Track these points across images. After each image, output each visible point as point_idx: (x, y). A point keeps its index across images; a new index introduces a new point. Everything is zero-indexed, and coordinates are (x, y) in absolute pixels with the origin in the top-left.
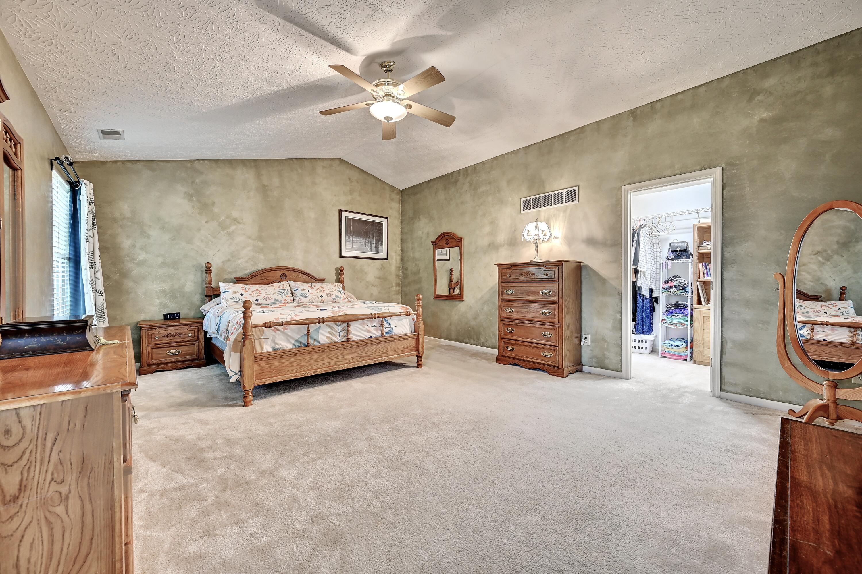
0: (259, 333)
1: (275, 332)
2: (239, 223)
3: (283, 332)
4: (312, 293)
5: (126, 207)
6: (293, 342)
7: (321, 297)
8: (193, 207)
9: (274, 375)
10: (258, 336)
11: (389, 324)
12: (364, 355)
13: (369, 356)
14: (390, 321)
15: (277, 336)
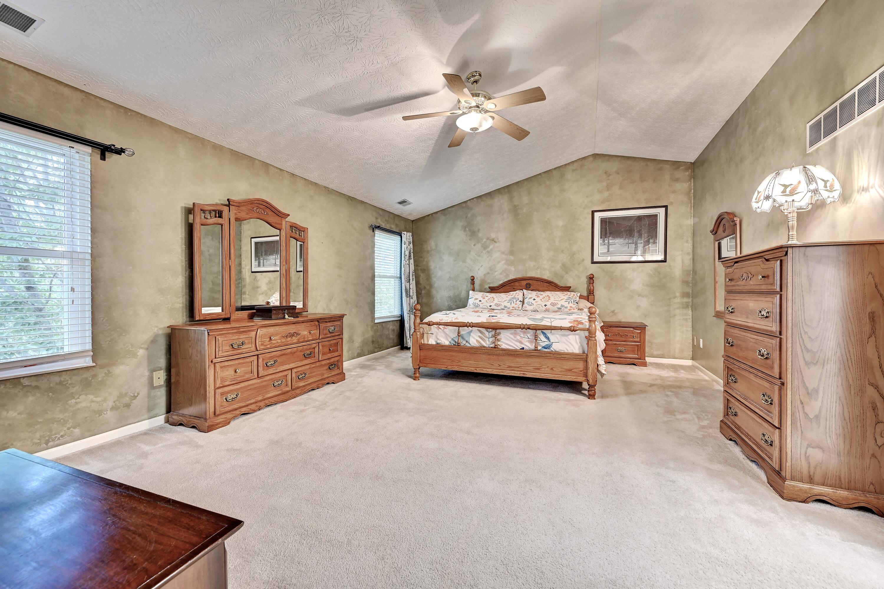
0: (428, 329)
1: (438, 330)
2: (495, 242)
3: (443, 331)
4: (536, 302)
5: (433, 243)
6: (450, 340)
7: (545, 305)
8: (466, 235)
9: (433, 363)
10: (427, 331)
11: (548, 338)
12: (513, 365)
13: (518, 367)
14: (549, 335)
15: (439, 334)
